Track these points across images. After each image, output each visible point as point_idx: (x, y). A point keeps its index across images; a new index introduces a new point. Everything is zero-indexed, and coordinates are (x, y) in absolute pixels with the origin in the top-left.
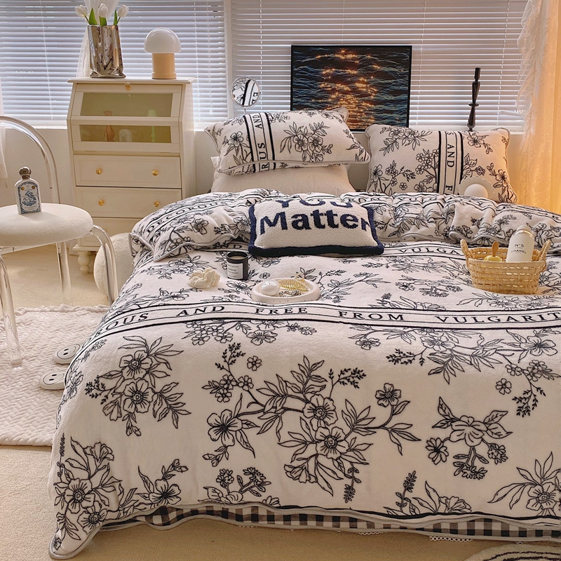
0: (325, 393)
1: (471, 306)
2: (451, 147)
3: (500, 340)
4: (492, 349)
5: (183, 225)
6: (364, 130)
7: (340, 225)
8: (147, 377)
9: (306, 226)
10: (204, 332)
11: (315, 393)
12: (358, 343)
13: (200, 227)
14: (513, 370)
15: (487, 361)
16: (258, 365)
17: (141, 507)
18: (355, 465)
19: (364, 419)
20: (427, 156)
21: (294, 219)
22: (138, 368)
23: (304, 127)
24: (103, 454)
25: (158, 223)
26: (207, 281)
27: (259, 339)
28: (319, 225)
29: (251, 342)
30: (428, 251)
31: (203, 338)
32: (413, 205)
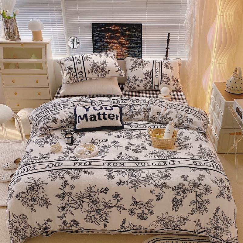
0: (96, 196)
1: (148, 158)
2: (157, 69)
3: (153, 174)
4: (151, 178)
5: (48, 120)
7: (108, 119)
8: (36, 193)
9: (95, 120)
10: (55, 175)
11: (93, 196)
12: (108, 178)
13: (55, 121)
14: (156, 186)
15: (148, 183)
16: (73, 188)
17: (38, 232)
18: (107, 218)
19: (109, 204)
20: (148, 73)
21: (90, 117)
22: (33, 190)
23: (98, 63)
24: (23, 218)
25: (39, 117)
26: (57, 150)
27: (74, 178)
28: (100, 119)
29: (72, 179)
30: (140, 127)
31: (55, 178)
32: (137, 105)
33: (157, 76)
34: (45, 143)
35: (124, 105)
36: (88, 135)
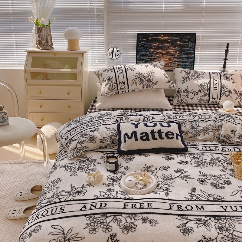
2: (216, 80)
5: (83, 139)
6: (172, 71)
7: (165, 138)
9: (148, 139)
10: (96, 224)
12: (182, 231)
13: (92, 139)
20: (204, 85)
21: (141, 135)
23: (143, 73)
25: (70, 134)
26: (96, 181)
27: (126, 230)
28: (154, 138)
29: (123, 232)
30: (210, 149)
31: (95, 229)
32: (201, 121)
33: (215, 89)
34: (78, 170)
35: (183, 121)
36: (138, 159)
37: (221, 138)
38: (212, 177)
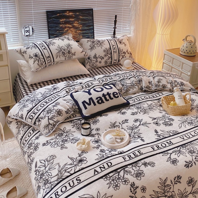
2: (114, 46)
7: (114, 98)
9: (103, 102)
12: (171, 163)
19: (184, 193)
20: (107, 50)
21: (97, 100)
25: (34, 113)
27: (138, 176)
28: (107, 100)
29: (137, 179)
30: (142, 99)
31: (117, 185)
32: (126, 79)
33: (115, 52)
34: (64, 143)
35: (114, 82)
37: (144, 89)
38: (160, 119)
